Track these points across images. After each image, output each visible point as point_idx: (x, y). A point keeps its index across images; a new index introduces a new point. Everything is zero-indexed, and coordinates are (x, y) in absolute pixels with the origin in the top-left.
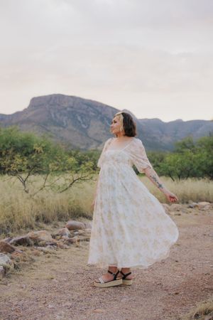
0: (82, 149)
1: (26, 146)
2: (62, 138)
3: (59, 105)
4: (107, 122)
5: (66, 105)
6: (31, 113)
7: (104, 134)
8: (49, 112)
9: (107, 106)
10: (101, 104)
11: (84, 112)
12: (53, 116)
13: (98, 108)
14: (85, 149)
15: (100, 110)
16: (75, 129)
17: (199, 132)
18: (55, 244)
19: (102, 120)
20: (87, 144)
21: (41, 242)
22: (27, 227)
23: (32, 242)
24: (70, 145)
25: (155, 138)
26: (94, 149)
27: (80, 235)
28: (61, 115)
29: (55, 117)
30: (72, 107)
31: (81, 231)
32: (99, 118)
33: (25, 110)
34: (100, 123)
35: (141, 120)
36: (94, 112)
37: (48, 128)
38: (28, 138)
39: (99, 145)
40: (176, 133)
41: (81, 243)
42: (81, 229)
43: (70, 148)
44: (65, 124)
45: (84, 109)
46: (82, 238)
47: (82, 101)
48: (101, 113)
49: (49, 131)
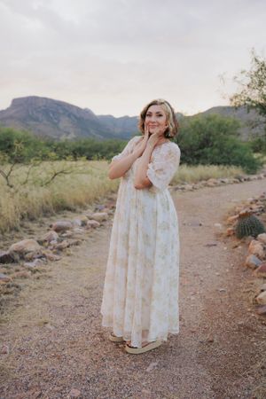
1: (9, 140)
4: (73, 117)
5: (41, 105)
6: (14, 111)
9: (72, 106)
18: (44, 256)
19: (69, 116)
21: (27, 256)
22: (11, 230)
23: (17, 257)
24: (46, 136)
27: (69, 237)
30: (45, 106)
31: (69, 232)
32: (66, 114)
34: (67, 118)
38: (10, 133)
41: (71, 249)
42: (68, 229)
43: (47, 138)
45: (55, 108)
46: (72, 241)
47: (53, 102)
48: (67, 111)
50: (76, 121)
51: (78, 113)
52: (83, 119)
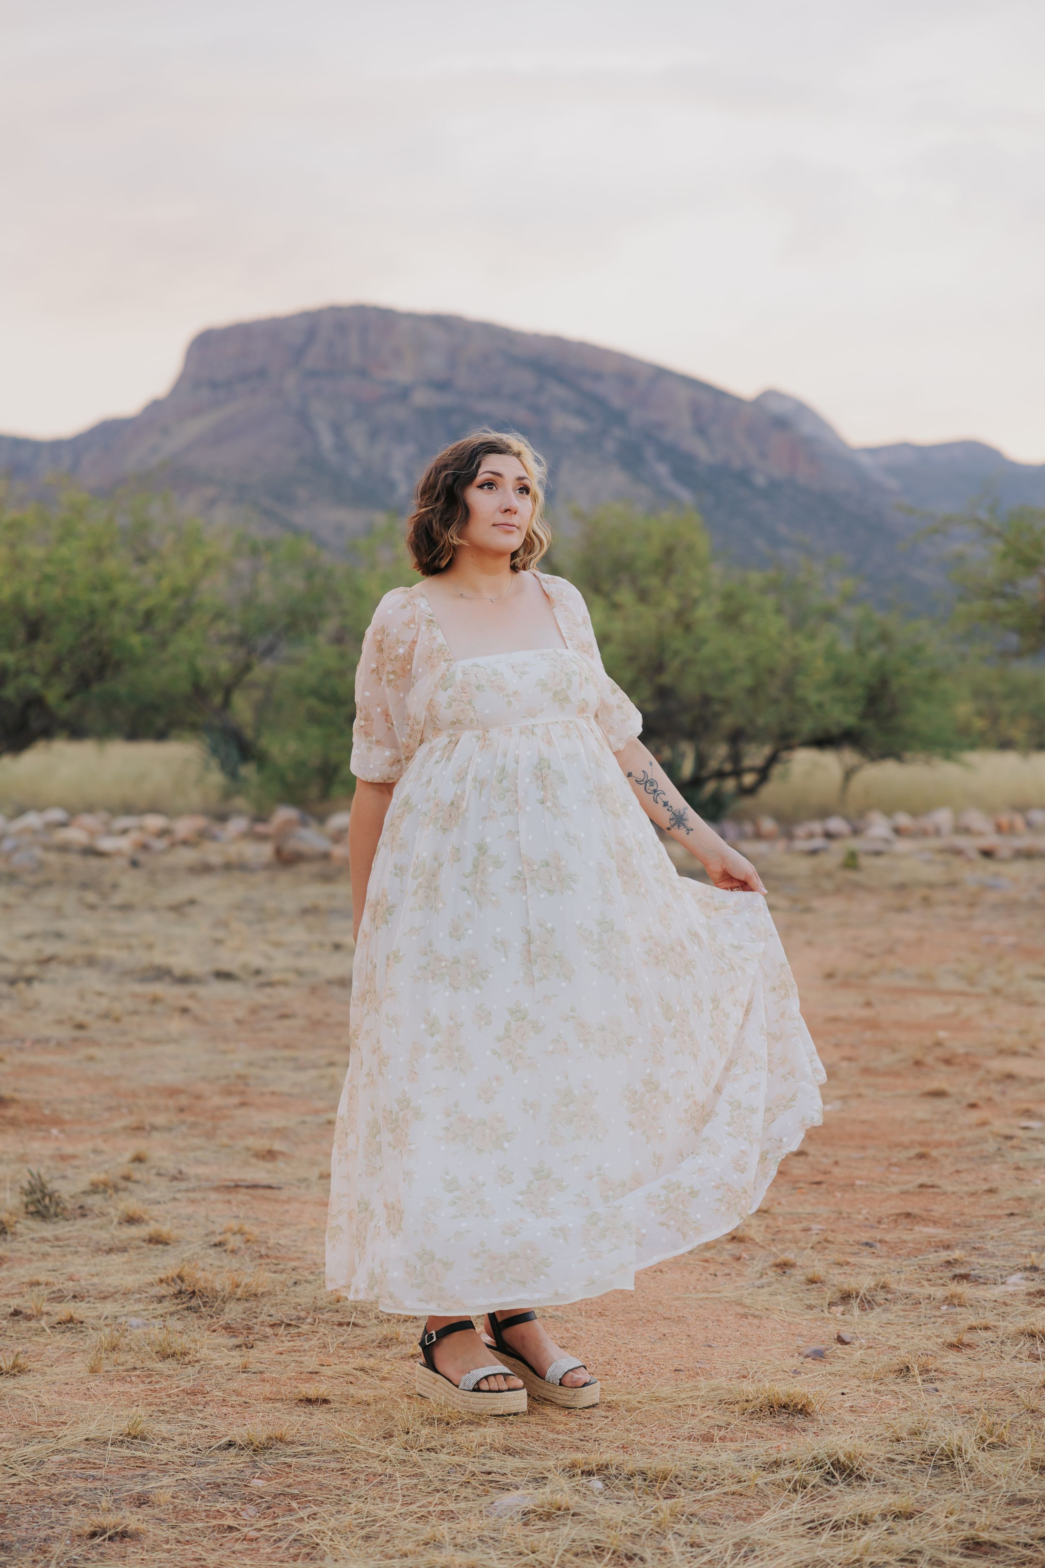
3: (362, 373)
4: (662, 469)
5: (402, 375)
6: (194, 428)
8: (303, 417)
9: (661, 374)
10: (623, 359)
11: (521, 415)
12: (327, 439)
13: (601, 389)
15: (617, 401)
19: (631, 458)
28: (374, 435)
29: (342, 447)
30: (442, 386)
32: (610, 446)
33: (155, 406)
34: (617, 478)
35: (873, 451)
36: (581, 413)
37: (299, 518)
45: (514, 397)
48: (619, 418)
50: (686, 495)
51: (701, 431)
52: (743, 477)
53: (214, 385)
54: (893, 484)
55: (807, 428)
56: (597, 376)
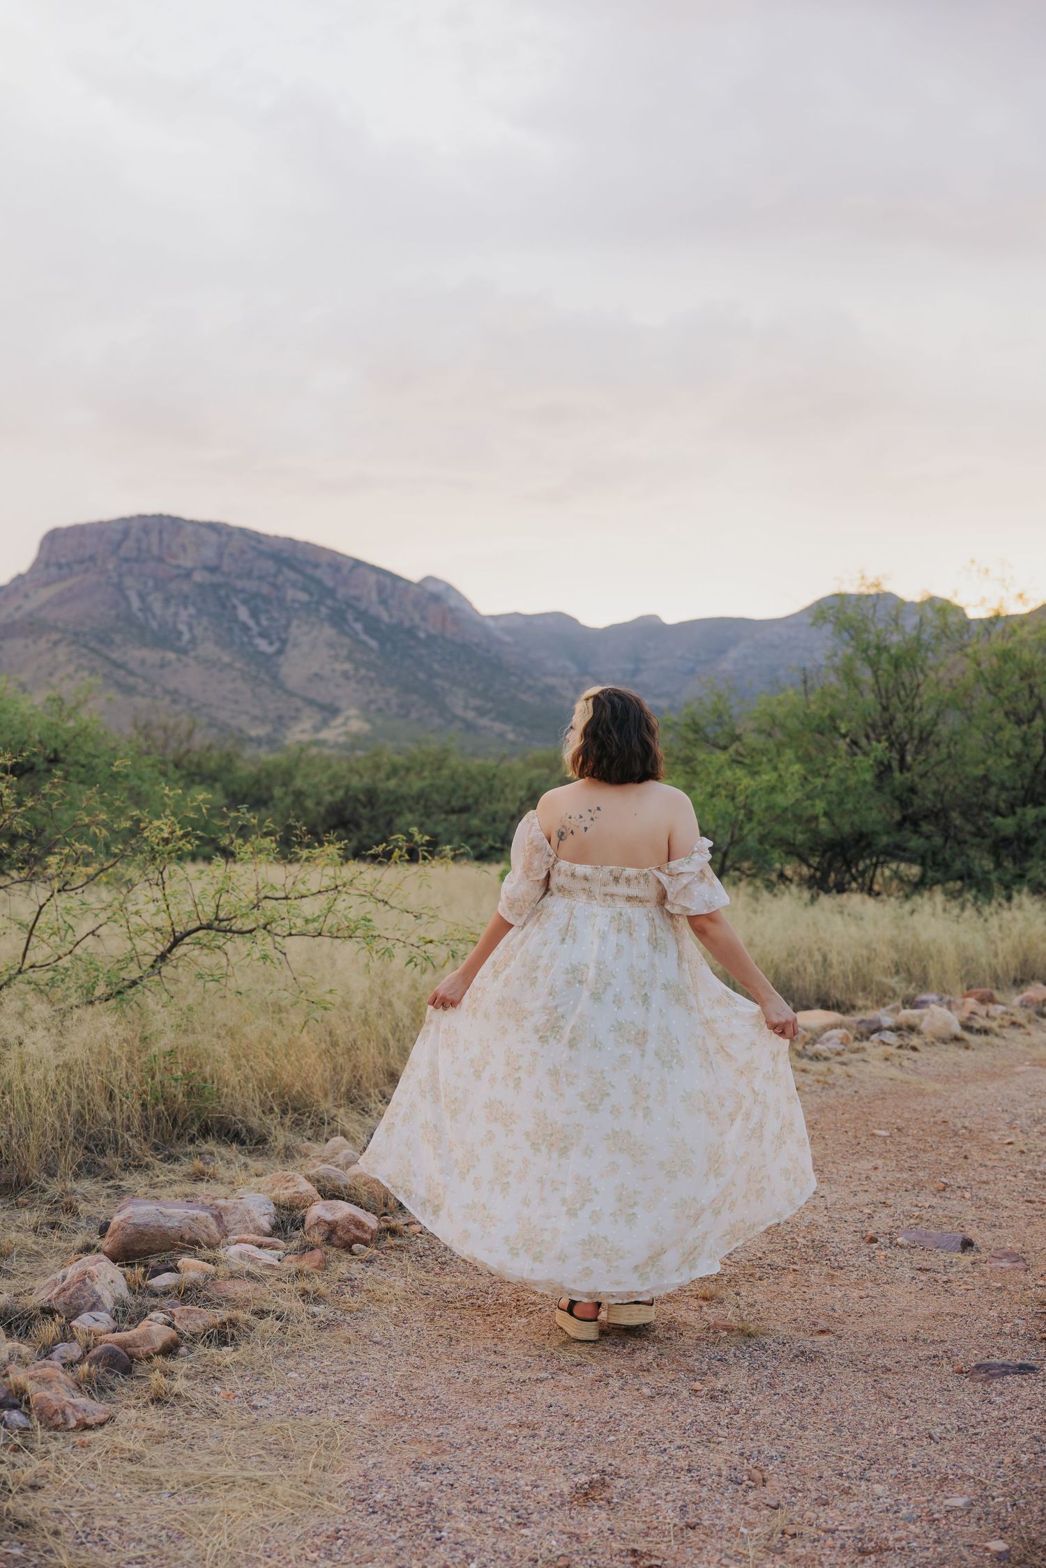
0: (259, 741)
2: (175, 695)
3: (160, 560)
4: (358, 627)
5: (186, 562)
6: (46, 594)
7: (345, 675)
8: (119, 587)
9: (358, 564)
11: (265, 589)
12: (136, 603)
13: (318, 573)
14: (271, 742)
15: (329, 583)
16: (226, 659)
17: (726, 665)
19: (338, 619)
20: (280, 717)
25: (551, 690)
26: (306, 738)
28: (167, 601)
29: (146, 608)
30: (213, 570)
32: (324, 610)
33: (20, 577)
34: (329, 632)
35: (496, 618)
36: (305, 589)
37: (115, 655)
39: (325, 723)
40: (636, 672)
44: (186, 636)
45: (261, 578)
47: (254, 543)
48: (331, 593)
49: (118, 665)
50: (373, 643)
51: (384, 602)
52: (411, 633)
53: (60, 566)
54: (508, 639)
55: (453, 602)
56: (316, 566)
